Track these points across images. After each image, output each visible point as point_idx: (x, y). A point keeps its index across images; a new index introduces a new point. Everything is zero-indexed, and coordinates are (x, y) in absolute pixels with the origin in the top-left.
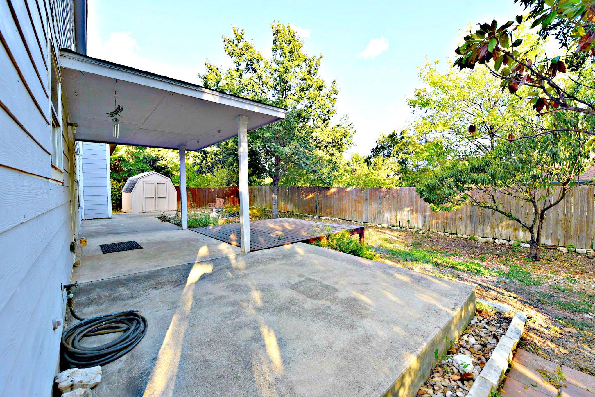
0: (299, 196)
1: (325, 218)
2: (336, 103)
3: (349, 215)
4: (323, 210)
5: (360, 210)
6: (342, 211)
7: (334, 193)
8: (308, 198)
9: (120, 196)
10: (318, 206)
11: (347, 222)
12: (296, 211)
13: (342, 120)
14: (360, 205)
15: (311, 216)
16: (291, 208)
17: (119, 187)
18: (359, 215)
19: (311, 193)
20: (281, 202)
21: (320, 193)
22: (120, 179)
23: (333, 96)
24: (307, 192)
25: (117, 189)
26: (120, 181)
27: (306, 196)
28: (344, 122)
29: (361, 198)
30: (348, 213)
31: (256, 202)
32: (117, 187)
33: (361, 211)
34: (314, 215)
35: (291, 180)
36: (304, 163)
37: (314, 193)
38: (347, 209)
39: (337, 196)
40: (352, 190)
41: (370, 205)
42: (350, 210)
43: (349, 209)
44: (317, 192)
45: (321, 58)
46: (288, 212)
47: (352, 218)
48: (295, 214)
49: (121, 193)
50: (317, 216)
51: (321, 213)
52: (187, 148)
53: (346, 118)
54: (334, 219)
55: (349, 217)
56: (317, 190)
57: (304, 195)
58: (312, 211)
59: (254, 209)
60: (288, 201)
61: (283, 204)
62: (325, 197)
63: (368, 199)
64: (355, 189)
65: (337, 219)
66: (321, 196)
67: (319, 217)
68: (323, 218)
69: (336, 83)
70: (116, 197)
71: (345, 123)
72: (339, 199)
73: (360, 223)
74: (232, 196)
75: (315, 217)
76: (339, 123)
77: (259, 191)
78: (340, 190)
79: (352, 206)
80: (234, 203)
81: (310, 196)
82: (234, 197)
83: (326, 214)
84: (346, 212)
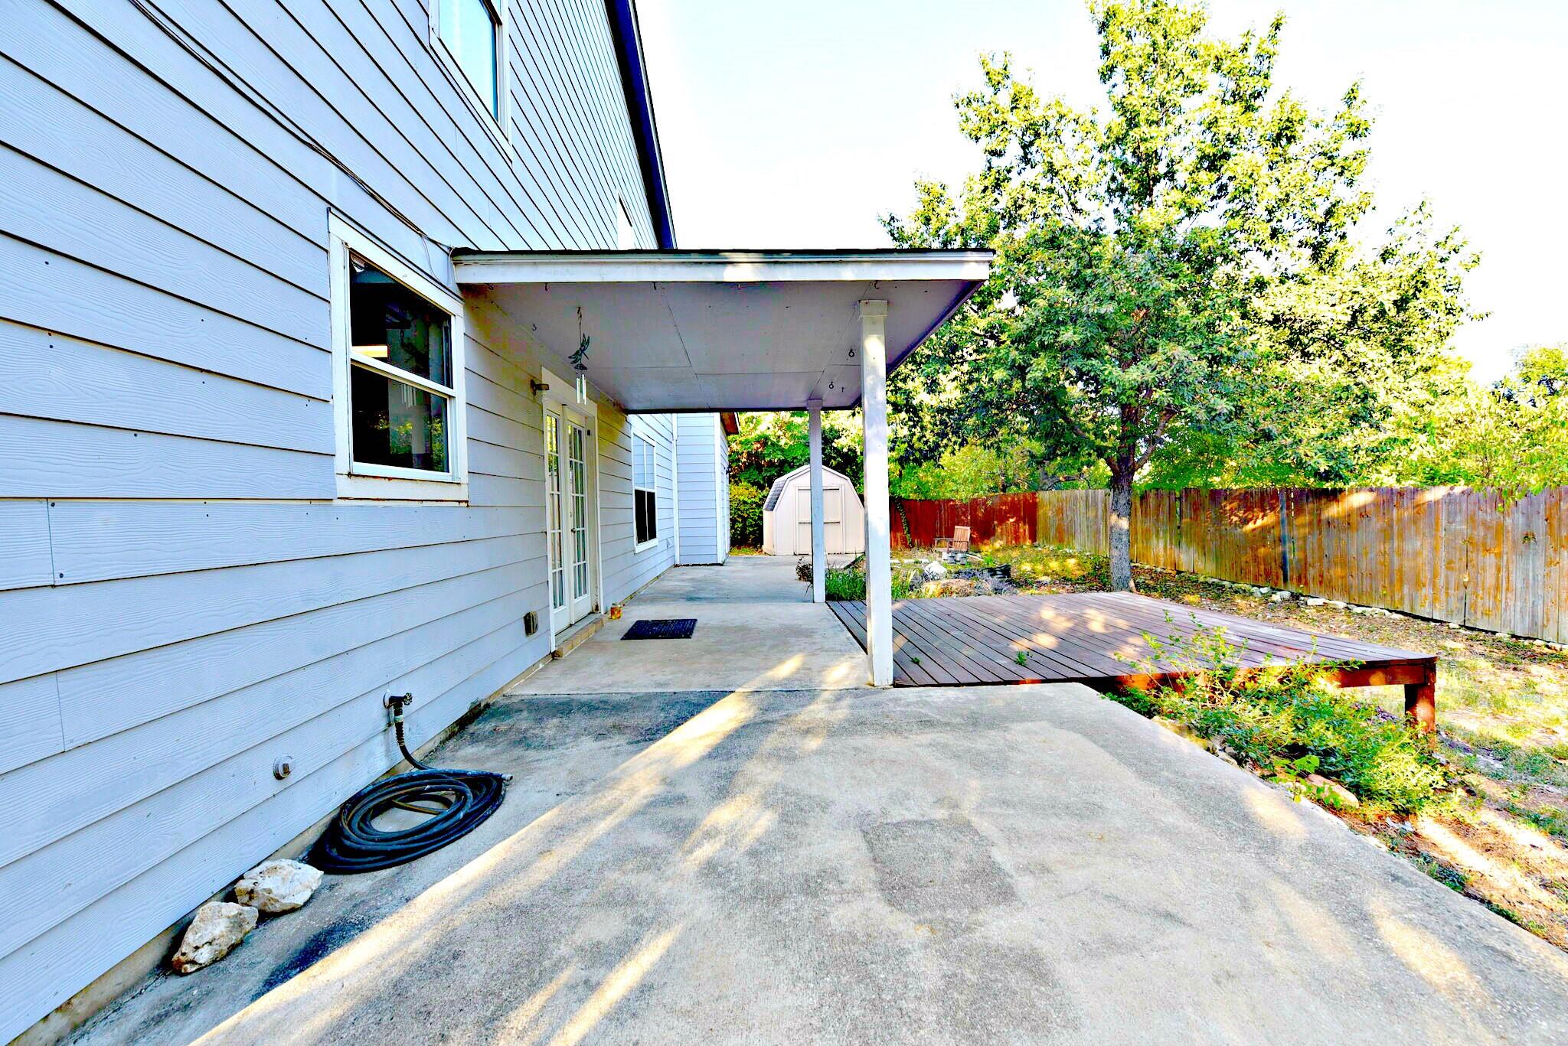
0: (1218, 520)
1: (1320, 601)
2: (1366, 169)
3: (1435, 600)
4: (1312, 572)
5: (1490, 581)
6: (1401, 580)
7: (1363, 512)
8: (1251, 526)
9: (761, 518)
10: (1290, 557)
11: (1423, 624)
12: (1206, 570)
13: (1399, 231)
14: (1490, 559)
15: (1264, 590)
16: (1188, 558)
17: (760, 499)
18: (1489, 603)
19: (1263, 510)
20: (1154, 541)
21: (1299, 511)
22: (762, 482)
23: (1348, 147)
24: (1249, 508)
25: (755, 503)
26: (761, 488)
27: (1245, 521)
28: (1412, 232)
29: (1500, 531)
30: (1427, 591)
31: (1078, 535)
32: (757, 500)
33: (1497, 588)
34: (1274, 590)
35: (1185, 469)
36: (1209, 410)
37: (1273, 509)
38: (1426, 575)
39: (1377, 523)
40: (1450, 499)
41: (1549, 563)
42: (1441, 581)
43: (1435, 576)
44: (1289, 507)
45: (1277, 28)
46: (1179, 572)
47: (1450, 613)
48: (1201, 579)
49: (761, 513)
50: (1286, 594)
51: (1306, 584)
52: (825, 404)
53: (1420, 216)
54: (1359, 610)
55: (1432, 604)
56: (1288, 498)
57: (1235, 519)
58: (1268, 574)
59: (1071, 556)
60: (1178, 535)
61: (1161, 545)
62: (1320, 524)
63: (1540, 537)
64: (1467, 494)
65: (1375, 610)
66: (1305, 519)
67: (1295, 597)
68: (1310, 601)
69: (1361, 95)
70: (755, 520)
71: (1416, 238)
72: (1387, 534)
73: (1489, 638)
74: (1011, 520)
75: (1276, 597)
76: (1386, 241)
77: (1087, 507)
78: (1390, 498)
79: (1450, 562)
80: (1017, 539)
81: (1259, 522)
82: (1017, 522)
83: (1326, 584)
84: (1418, 584)
